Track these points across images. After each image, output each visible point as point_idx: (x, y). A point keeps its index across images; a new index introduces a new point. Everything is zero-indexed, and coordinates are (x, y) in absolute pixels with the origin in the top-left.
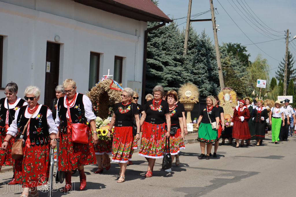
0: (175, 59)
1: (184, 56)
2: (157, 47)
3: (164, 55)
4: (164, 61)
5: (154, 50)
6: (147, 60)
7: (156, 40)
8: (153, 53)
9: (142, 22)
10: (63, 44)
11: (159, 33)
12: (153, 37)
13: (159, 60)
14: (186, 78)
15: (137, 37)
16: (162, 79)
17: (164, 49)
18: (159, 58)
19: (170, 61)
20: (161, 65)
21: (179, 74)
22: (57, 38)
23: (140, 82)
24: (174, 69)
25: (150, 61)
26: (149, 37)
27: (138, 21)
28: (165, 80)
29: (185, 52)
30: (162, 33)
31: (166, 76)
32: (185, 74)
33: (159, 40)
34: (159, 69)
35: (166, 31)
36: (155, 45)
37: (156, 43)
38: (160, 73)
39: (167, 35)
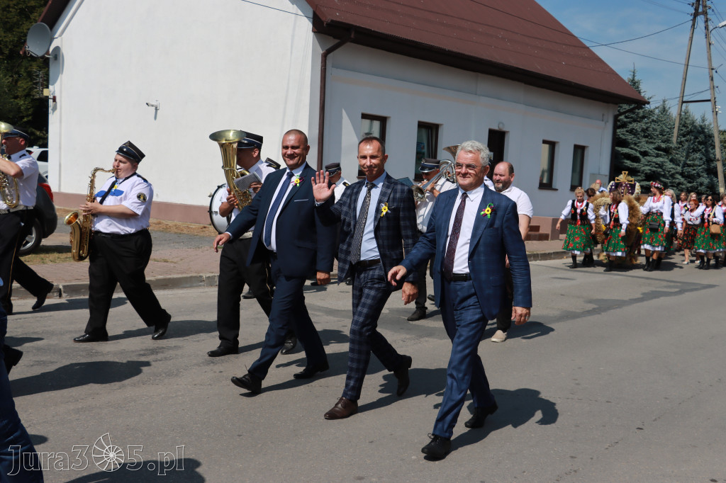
0: (658, 148)
1: (671, 145)
2: (634, 134)
3: (643, 143)
4: (642, 150)
5: (630, 137)
6: (620, 149)
7: (634, 125)
8: (628, 142)
9: (610, 104)
10: (508, 132)
11: (640, 118)
12: (630, 123)
13: (636, 150)
14: (670, 171)
15: (603, 123)
16: (639, 172)
17: (645, 137)
18: (636, 147)
19: (649, 151)
20: (638, 155)
21: (661, 166)
22: (501, 126)
23: (606, 176)
24: (655, 160)
25: (625, 150)
26: (625, 122)
27: (605, 104)
28: (642, 173)
29: (674, 139)
30: (644, 117)
31: (643, 168)
32: (669, 165)
33: (637, 126)
34: (636, 160)
35: (650, 115)
36: (631, 132)
37: (634, 129)
38: (635, 165)
39: (650, 120)
